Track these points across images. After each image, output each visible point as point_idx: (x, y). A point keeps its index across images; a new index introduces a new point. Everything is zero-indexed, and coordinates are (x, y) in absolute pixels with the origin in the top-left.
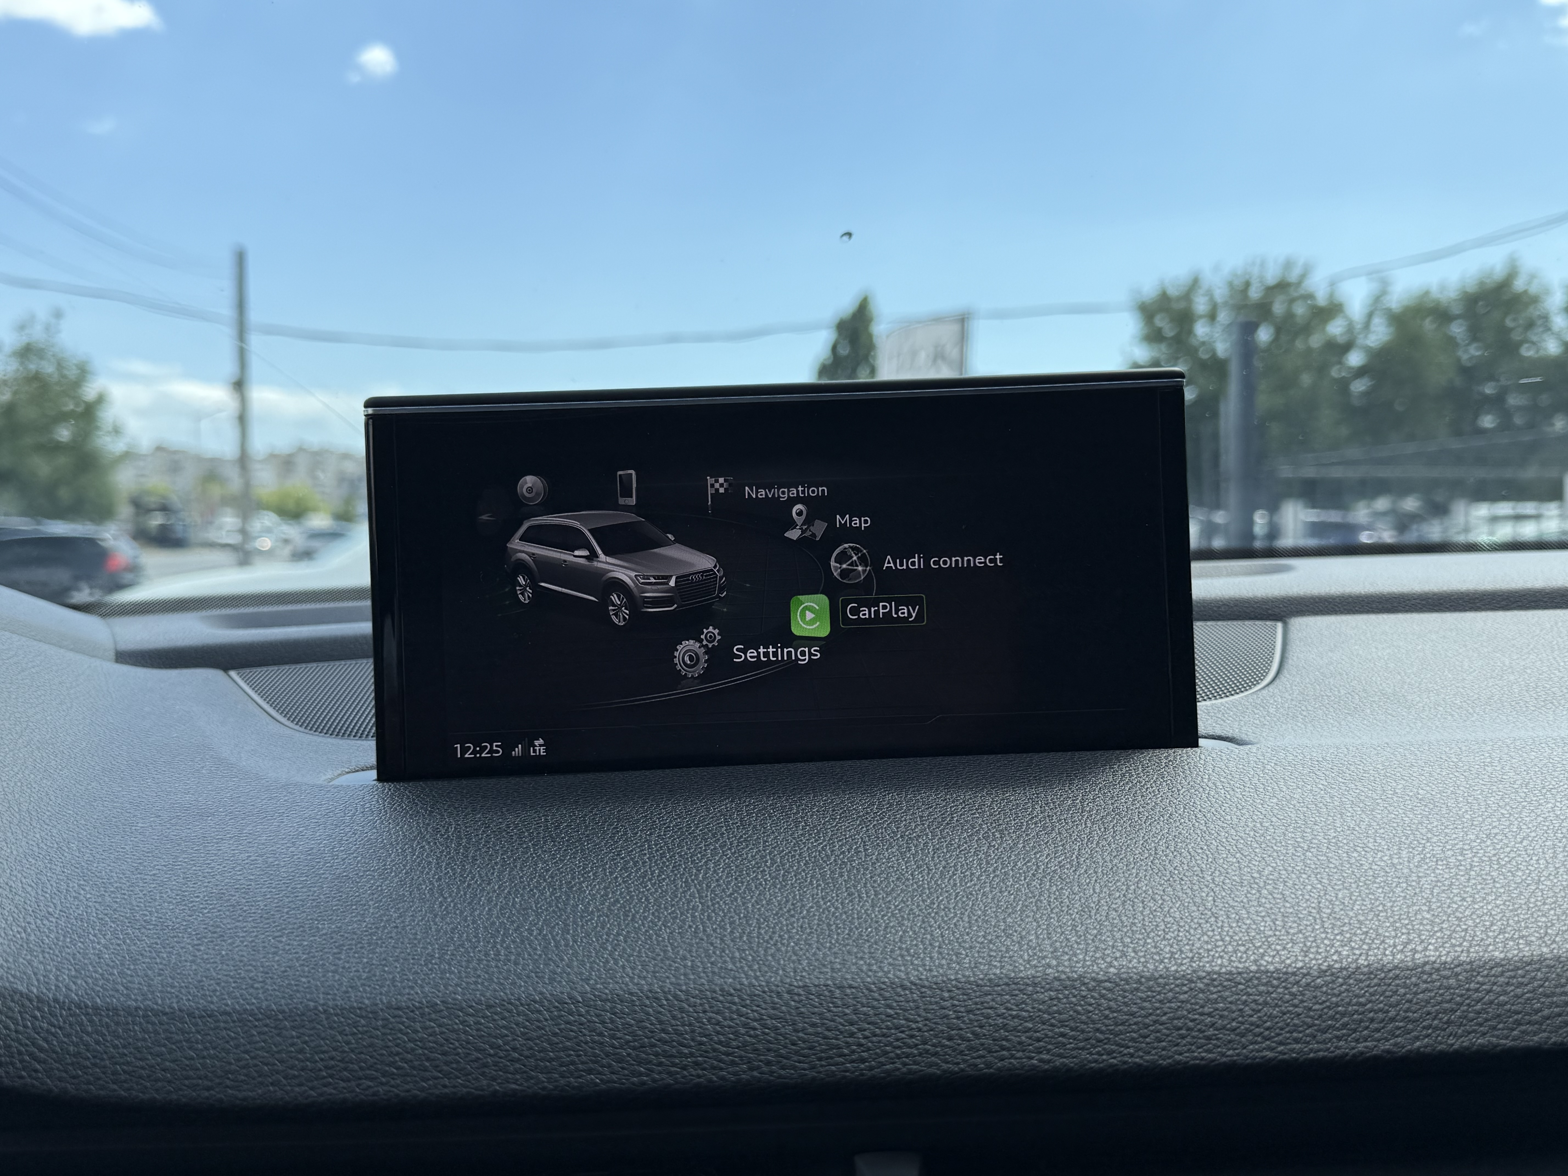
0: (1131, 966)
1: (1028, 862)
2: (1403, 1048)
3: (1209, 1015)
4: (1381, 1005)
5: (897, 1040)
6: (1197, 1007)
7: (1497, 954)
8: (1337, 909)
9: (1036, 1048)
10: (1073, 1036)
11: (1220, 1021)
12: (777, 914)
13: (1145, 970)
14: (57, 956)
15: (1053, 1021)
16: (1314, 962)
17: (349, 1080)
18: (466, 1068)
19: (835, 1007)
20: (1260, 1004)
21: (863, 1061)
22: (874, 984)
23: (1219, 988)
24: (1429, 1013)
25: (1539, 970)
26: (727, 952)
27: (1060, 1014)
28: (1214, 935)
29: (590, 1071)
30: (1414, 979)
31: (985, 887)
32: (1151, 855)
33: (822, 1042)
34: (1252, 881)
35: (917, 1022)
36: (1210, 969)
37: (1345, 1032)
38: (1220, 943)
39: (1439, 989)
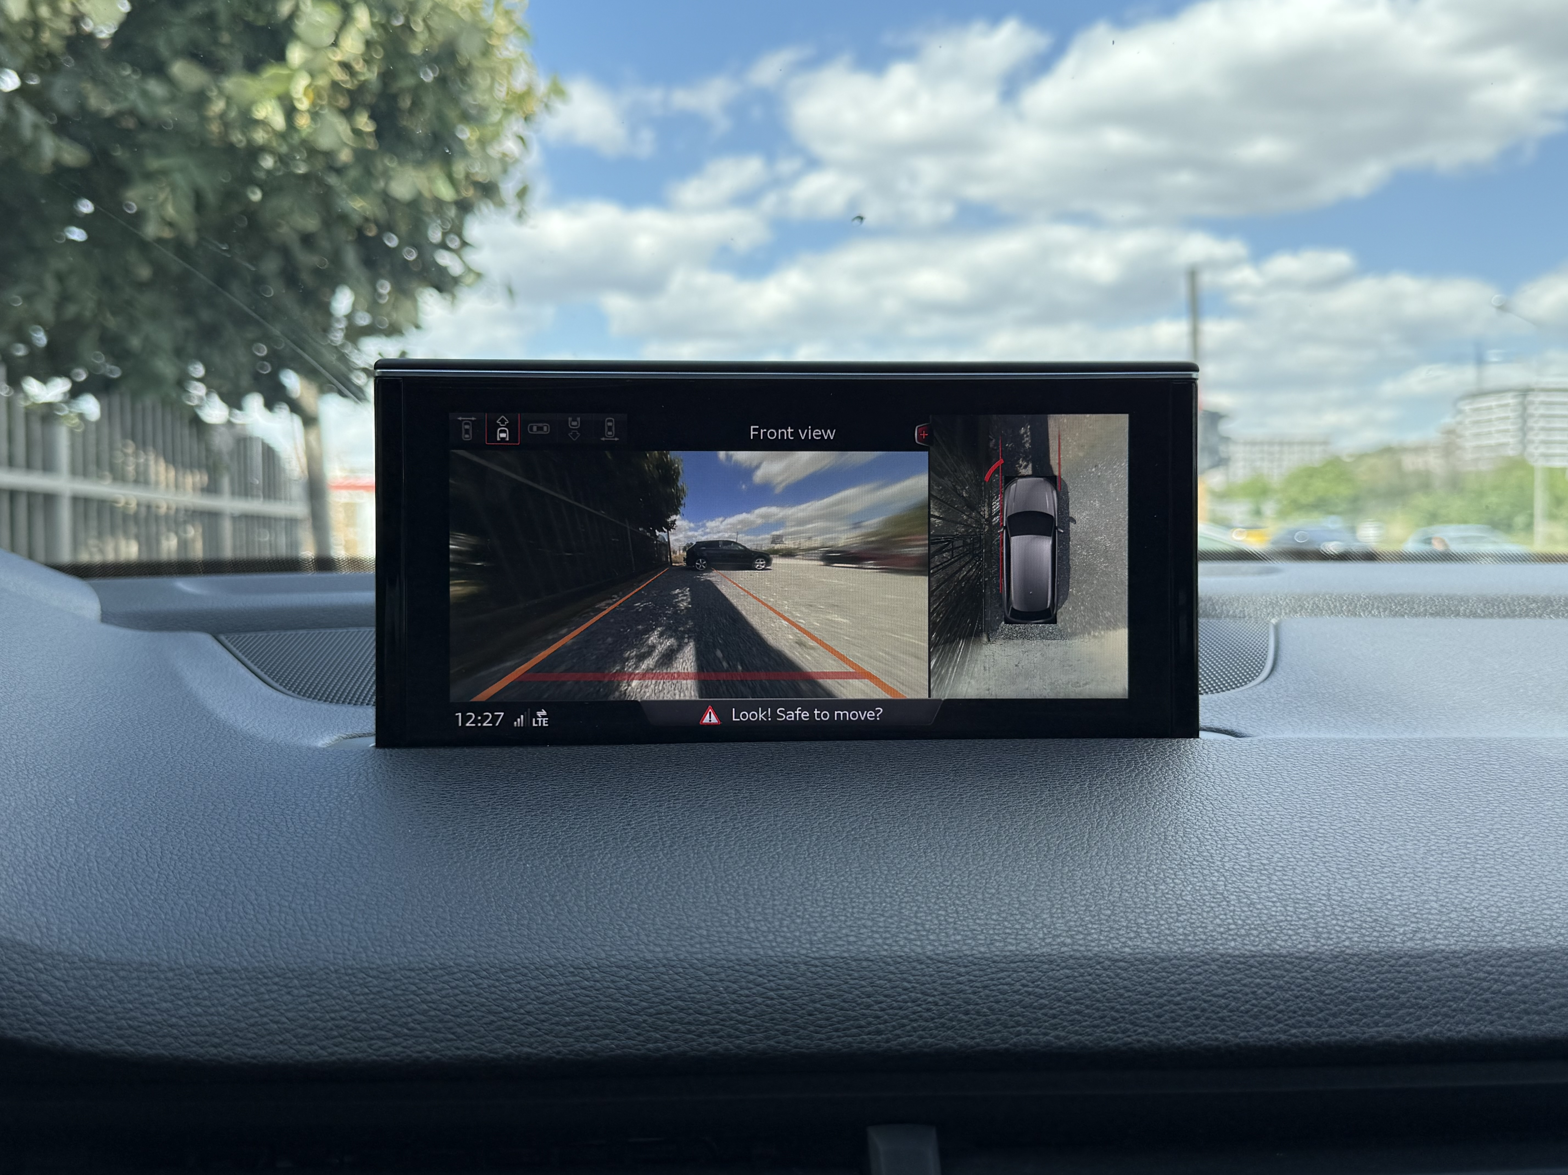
0: (1145, 946)
1: (1039, 843)
2: (1413, 1033)
3: (1223, 996)
4: (1393, 991)
5: (914, 1013)
6: (1211, 988)
7: (1504, 944)
8: (1346, 897)
9: (1052, 1025)
10: (1088, 1013)
11: (1233, 1004)
12: (790, 887)
13: (1160, 950)
14: (61, 909)
15: (1068, 998)
16: (1326, 947)
17: (360, 1041)
18: (479, 1031)
19: (852, 979)
20: (1274, 987)
21: (879, 1032)
22: (891, 958)
23: (1233, 971)
24: (1438, 1001)
25: (1544, 961)
26: (742, 922)
27: (1076, 992)
28: (1227, 919)
29: (606, 1036)
30: (1423, 967)
31: (998, 866)
32: (1160, 839)
33: (839, 1013)
34: (1262, 867)
35: (934, 996)
36: (1223, 952)
37: (1356, 1016)
38: (1233, 927)
39: (1448, 977)
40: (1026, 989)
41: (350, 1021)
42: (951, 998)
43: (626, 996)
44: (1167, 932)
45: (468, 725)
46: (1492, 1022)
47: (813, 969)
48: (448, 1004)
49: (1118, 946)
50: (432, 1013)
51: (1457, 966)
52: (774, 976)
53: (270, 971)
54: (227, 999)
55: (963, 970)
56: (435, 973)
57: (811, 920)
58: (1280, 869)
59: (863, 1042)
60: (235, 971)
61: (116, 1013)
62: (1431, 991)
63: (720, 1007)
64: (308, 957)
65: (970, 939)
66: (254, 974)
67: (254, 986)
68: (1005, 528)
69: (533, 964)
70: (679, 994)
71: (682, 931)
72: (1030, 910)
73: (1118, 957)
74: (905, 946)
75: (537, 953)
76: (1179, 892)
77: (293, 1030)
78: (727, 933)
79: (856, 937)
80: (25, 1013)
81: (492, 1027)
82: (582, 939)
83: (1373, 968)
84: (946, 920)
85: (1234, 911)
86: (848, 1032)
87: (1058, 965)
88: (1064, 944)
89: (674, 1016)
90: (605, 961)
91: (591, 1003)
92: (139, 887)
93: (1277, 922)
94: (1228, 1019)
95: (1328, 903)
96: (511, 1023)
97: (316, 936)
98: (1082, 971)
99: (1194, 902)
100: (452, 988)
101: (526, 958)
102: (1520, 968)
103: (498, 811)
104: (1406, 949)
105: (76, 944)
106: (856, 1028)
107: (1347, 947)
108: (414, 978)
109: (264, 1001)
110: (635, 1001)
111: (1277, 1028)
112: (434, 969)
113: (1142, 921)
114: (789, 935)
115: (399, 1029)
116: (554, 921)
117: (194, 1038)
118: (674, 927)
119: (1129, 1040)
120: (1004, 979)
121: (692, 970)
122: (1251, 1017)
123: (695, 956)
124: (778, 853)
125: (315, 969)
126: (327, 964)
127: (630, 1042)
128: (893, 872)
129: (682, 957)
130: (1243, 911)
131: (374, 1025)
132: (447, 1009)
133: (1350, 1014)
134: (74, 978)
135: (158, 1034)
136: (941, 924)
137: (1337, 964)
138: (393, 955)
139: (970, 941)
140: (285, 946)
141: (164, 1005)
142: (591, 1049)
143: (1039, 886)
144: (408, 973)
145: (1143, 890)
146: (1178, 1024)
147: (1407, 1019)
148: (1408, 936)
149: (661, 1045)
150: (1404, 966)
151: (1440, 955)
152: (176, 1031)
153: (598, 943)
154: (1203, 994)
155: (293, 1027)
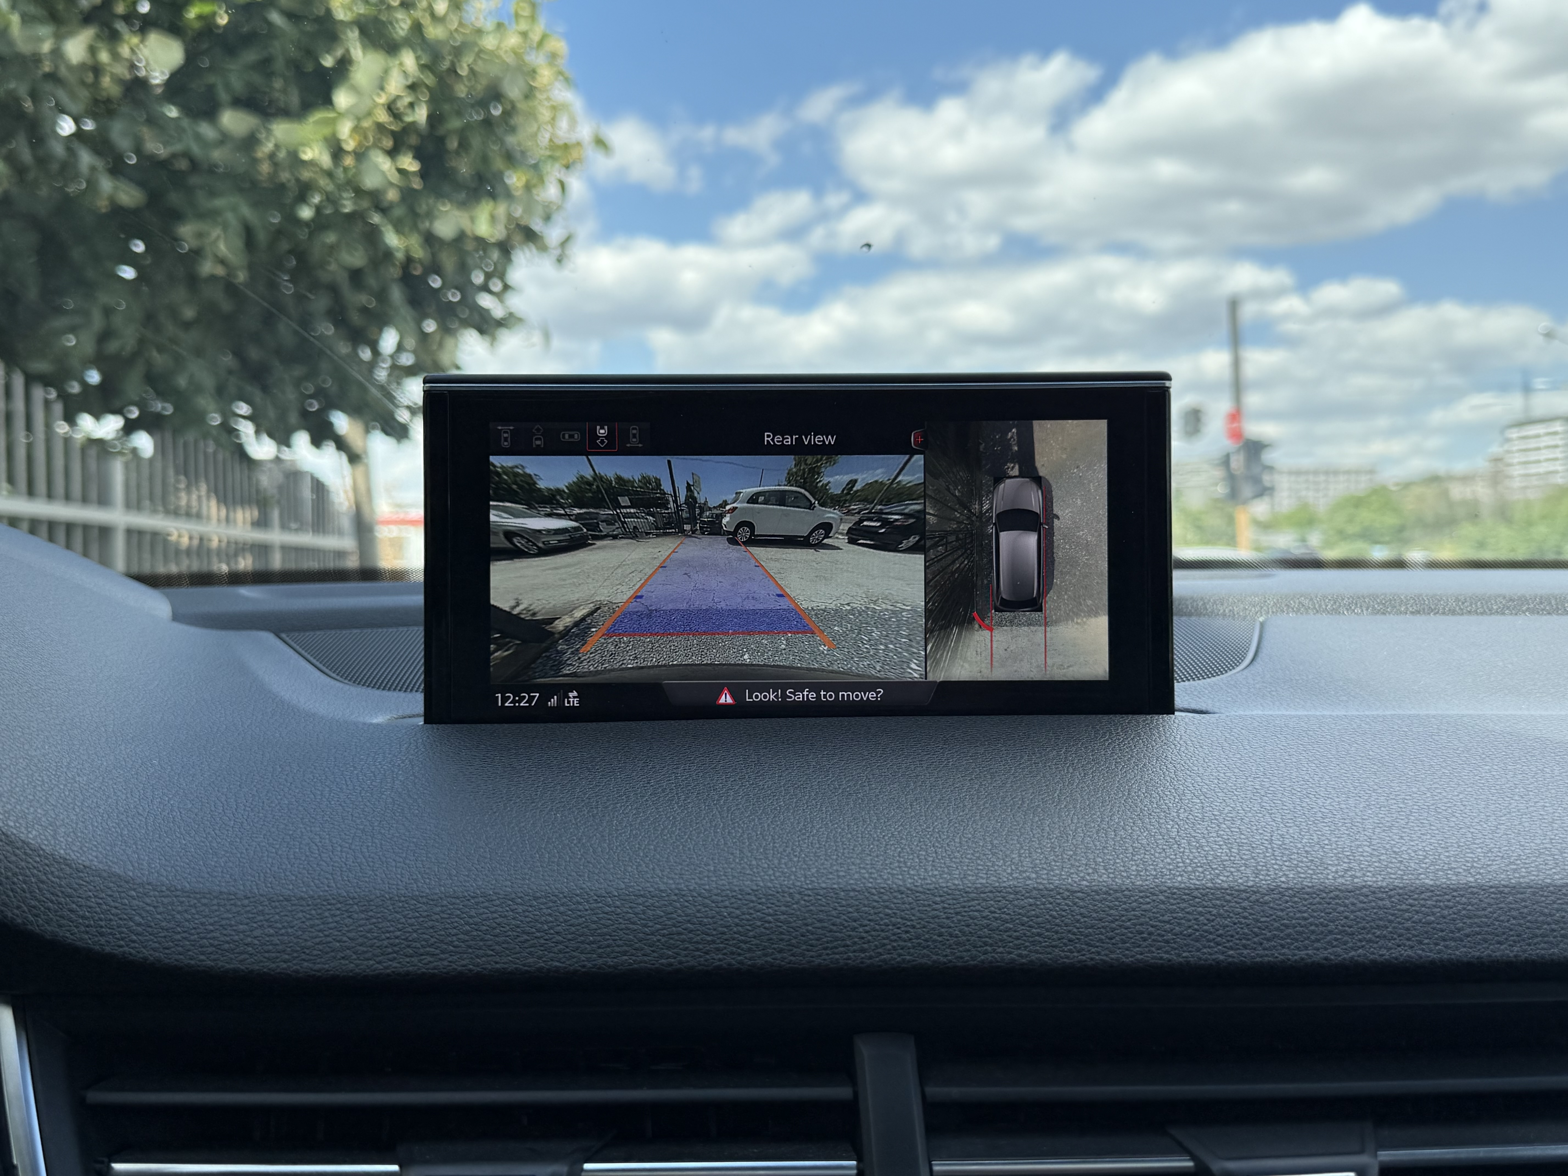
0: (1101, 880)
1: (1014, 798)
2: (1340, 956)
3: (1168, 922)
4: (1322, 920)
5: (894, 934)
6: (1158, 915)
7: (1427, 881)
8: (1287, 841)
9: (1016, 945)
10: (1048, 935)
11: (1177, 928)
12: (790, 832)
13: (1114, 883)
14: (149, 848)
15: (1031, 923)
16: (1264, 882)
17: (411, 956)
18: (515, 948)
19: (841, 906)
20: (1214, 915)
21: (863, 950)
22: (875, 889)
23: (1178, 900)
24: (1364, 928)
25: (1462, 896)
26: (746, 860)
27: (1037, 917)
28: (1176, 858)
29: (625, 953)
30: (1352, 900)
31: (976, 816)
32: (1124, 795)
33: (828, 935)
34: (1213, 817)
35: (912, 920)
36: (1171, 885)
37: (1289, 941)
38: (1181, 865)
39: (1374, 908)
40: (993, 915)
41: (403, 939)
42: (928, 922)
43: (643, 919)
44: (1122, 869)
45: (507, 704)
46: (1412, 947)
47: (806, 898)
48: (488, 926)
49: (1077, 880)
50: (475, 933)
51: (1382, 899)
52: (772, 904)
53: (333, 899)
54: (296, 922)
55: (938, 899)
56: (476, 900)
57: (807, 859)
58: (1229, 819)
59: (849, 958)
60: (302, 898)
61: (198, 934)
62: (1358, 920)
63: (725, 930)
64: (366, 887)
65: (946, 874)
66: (319, 901)
67: (319, 911)
68: (995, 524)
69: (563, 893)
70: (689, 918)
71: (693, 867)
72: (1001, 851)
73: (1076, 889)
74: (889, 879)
75: (565, 884)
76: (1136, 837)
77: (353, 947)
78: (732, 869)
79: (845, 872)
80: (121, 933)
81: (526, 945)
82: (604, 873)
83: (1306, 900)
84: (926, 859)
85: (1184, 852)
86: (836, 951)
87: (1023, 895)
88: (1029, 878)
89: (684, 936)
90: (624, 891)
91: (612, 925)
92: (217, 832)
93: (1222, 861)
94: (1172, 941)
95: (1269, 846)
96: (542, 941)
97: (373, 870)
98: (1044, 900)
99: (1148, 845)
100: (492, 912)
101: (556, 889)
102: (1440, 901)
103: (532, 773)
104: (1337, 884)
105: (163, 876)
106: (843, 947)
107: (1283, 882)
108: (458, 904)
109: (328, 923)
110: (650, 924)
111: (1216, 949)
112: (476, 897)
113: (1101, 860)
114: (786, 870)
115: (446, 947)
116: (580, 859)
117: (267, 955)
118: (685, 863)
119: (1084, 958)
120: (975, 906)
121: (700, 899)
122: (1193, 940)
123: (703, 887)
124: (780, 806)
125: (373, 897)
126: (383, 893)
127: (646, 958)
128: (882, 821)
129: (692, 888)
130: (1192, 853)
131: (424, 943)
132: (487, 930)
133: (1282, 939)
134: (163, 904)
135: (235, 951)
136: (921, 862)
137: (1272, 896)
138: (440, 885)
139: (946, 876)
140: (346, 878)
141: (241, 927)
142: (612, 963)
143: (1011, 832)
144: (453, 900)
145: (1103, 835)
146: (1128, 945)
147: (1335, 943)
148: (1339, 874)
149: (673, 960)
150: (1334, 899)
151: (1367, 890)
152: (251, 949)
153: (619, 877)
154: (1151, 920)
155: (354, 945)
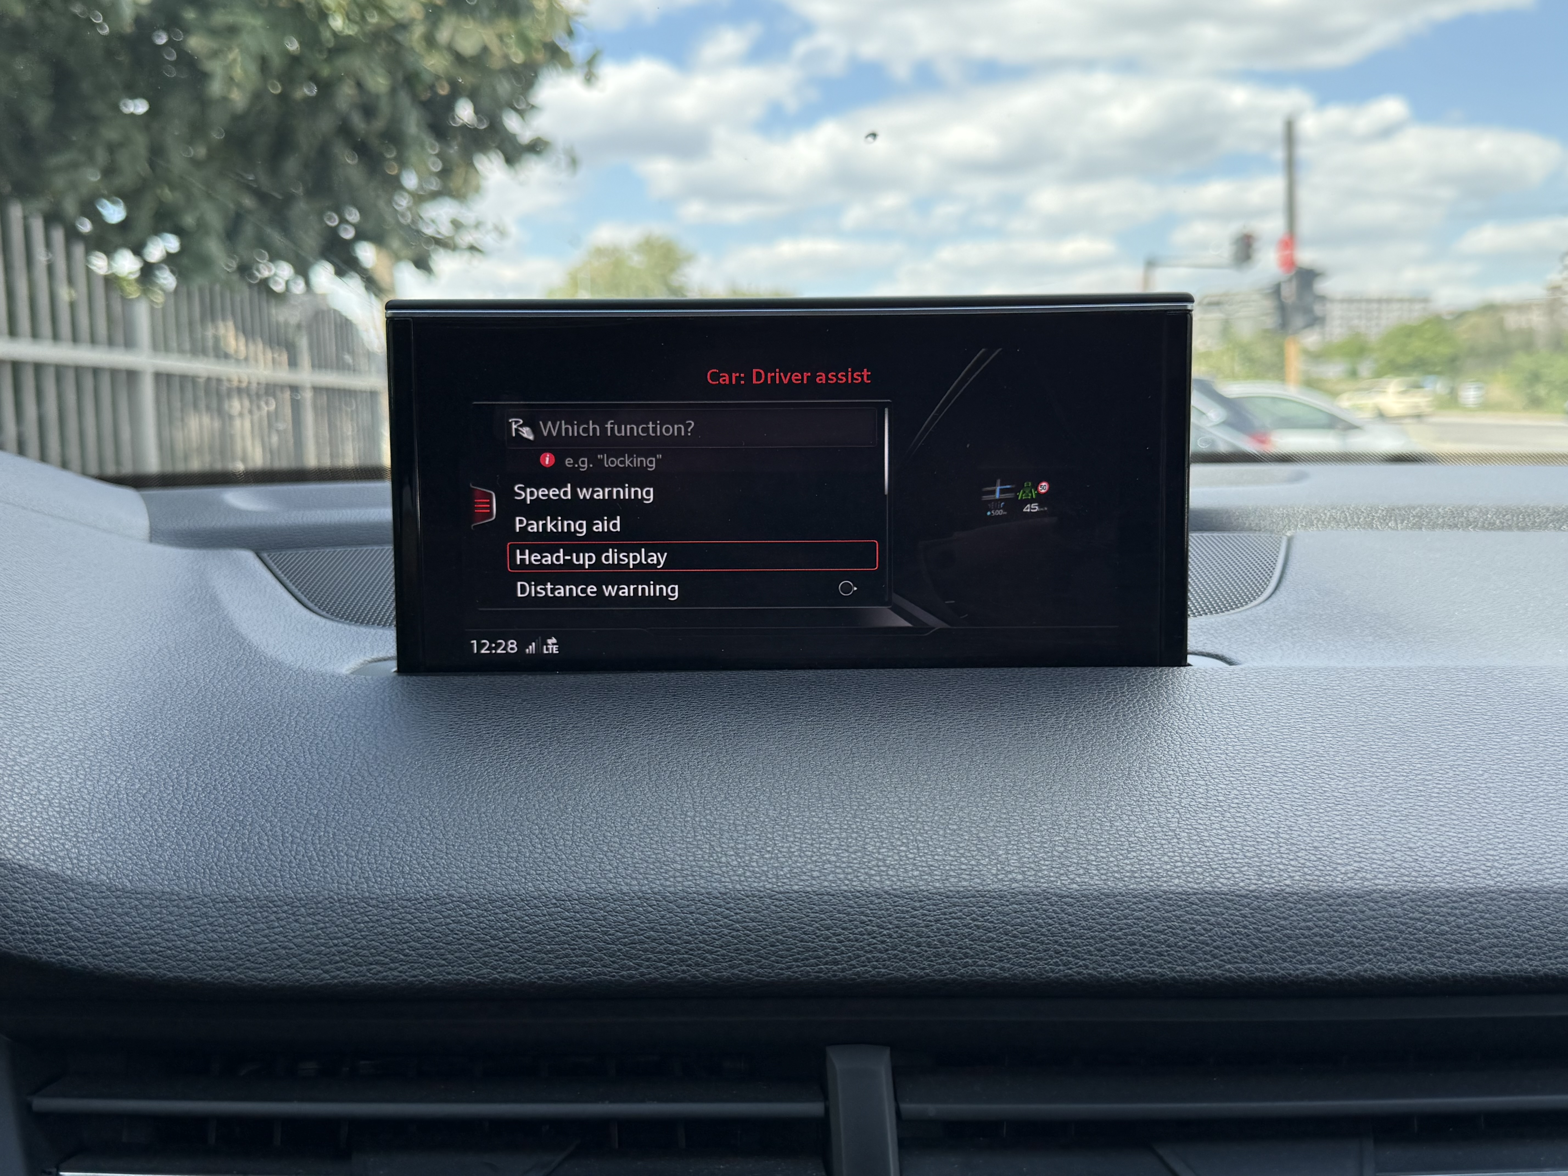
2: (1345, 971)
7: (1443, 884)
8: (1295, 834)
9: (998, 957)
10: (1033, 947)
11: (1172, 939)
13: (1106, 887)
14: (90, 840)
16: (1267, 886)
17: (360, 965)
18: (468, 957)
19: (813, 912)
21: (836, 963)
23: (1174, 907)
24: (1372, 940)
25: (1480, 902)
27: (1022, 926)
28: (1175, 856)
30: (1360, 906)
32: (1124, 775)
35: (889, 929)
39: (1384, 917)
40: (975, 923)
41: (351, 947)
43: (604, 926)
44: (1116, 869)
45: (483, 651)
47: (777, 903)
49: (1066, 883)
50: (427, 941)
51: (1393, 906)
52: (742, 910)
53: (280, 900)
55: (918, 904)
56: (429, 903)
57: (779, 855)
58: (1234, 806)
60: (247, 899)
61: (139, 939)
62: (1367, 930)
63: (690, 938)
65: (927, 874)
66: (266, 902)
69: (519, 895)
70: (653, 925)
71: (658, 864)
74: (865, 881)
76: (1133, 829)
78: (701, 867)
82: (565, 872)
84: (906, 856)
85: (1183, 848)
88: (1016, 881)
91: (571, 933)
92: (165, 818)
93: (1223, 860)
94: (1166, 954)
96: (497, 950)
97: (323, 866)
98: (1030, 906)
100: (444, 917)
101: (514, 891)
102: (1456, 908)
103: (500, 743)
105: (104, 874)
106: (815, 958)
107: (1288, 886)
108: (409, 907)
109: (273, 928)
110: (612, 932)
111: (1212, 963)
112: (429, 900)
113: (1093, 858)
114: (757, 869)
115: (396, 955)
116: (540, 854)
118: (650, 860)
121: (665, 903)
122: (1187, 952)
123: (669, 889)
124: (756, 789)
126: (332, 893)
127: (605, 970)
128: (862, 808)
130: (1192, 849)
133: (1284, 951)
136: (901, 860)
137: (1276, 902)
138: (392, 885)
139: (926, 877)
140: (294, 876)
142: (570, 976)
143: (1000, 822)
144: (405, 903)
146: (1118, 957)
147: (1340, 956)
148: (1349, 875)
149: (634, 972)
150: (1341, 905)
151: (1378, 895)
152: (193, 956)
153: (580, 875)
154: (1144, 930)
155: (300, 952)
